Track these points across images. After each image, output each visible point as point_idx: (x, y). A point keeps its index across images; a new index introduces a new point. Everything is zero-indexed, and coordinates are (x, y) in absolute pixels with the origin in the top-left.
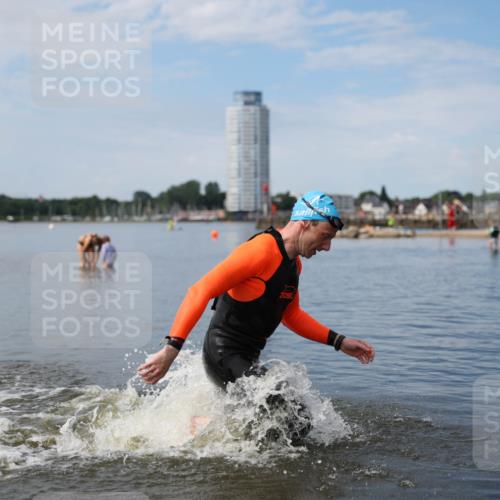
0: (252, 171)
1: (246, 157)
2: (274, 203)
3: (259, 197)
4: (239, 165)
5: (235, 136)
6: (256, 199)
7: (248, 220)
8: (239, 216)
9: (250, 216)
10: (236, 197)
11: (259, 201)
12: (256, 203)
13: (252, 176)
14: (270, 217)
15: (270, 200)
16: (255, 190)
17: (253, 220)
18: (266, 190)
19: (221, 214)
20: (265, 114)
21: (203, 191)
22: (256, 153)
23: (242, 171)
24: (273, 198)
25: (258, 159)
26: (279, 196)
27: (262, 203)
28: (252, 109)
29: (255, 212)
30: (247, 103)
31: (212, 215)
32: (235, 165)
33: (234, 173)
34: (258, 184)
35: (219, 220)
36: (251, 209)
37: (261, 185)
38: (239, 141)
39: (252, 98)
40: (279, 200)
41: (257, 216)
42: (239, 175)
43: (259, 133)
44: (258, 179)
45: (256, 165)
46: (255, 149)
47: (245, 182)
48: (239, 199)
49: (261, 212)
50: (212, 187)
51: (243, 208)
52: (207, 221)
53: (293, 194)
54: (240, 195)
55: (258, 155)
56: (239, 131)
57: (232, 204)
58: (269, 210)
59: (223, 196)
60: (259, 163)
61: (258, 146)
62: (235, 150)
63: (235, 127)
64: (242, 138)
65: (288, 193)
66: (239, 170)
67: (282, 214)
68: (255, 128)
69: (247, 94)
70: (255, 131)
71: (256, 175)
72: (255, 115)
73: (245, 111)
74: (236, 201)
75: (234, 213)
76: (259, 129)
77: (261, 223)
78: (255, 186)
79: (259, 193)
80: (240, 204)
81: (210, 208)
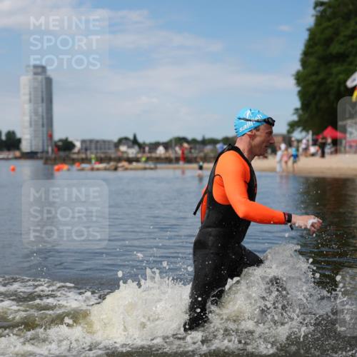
0: (41, 123)
1: (36, 113)
2: (57, 146)
3: (46, 141)
4: (31, 118)
5: (27, 98)
6: (43, 142)
7: (37, 158)
8: (31, 155)
9: (39, 155)
10: (29, 141)
11: (45, 144)
12: (43, 146)
13: (41, 126)
14: (53, 156)
15: (53, 143)
16: (43, 137)
17: (41, 158)
18: (51, 136)
19: (18, 153)
20: (49, 82)
21: (4, 138)
22: (43, 109)
23: (33, 123)
24: (56, 143)
25: (45, 115)
26: (61, 140)
27: (48, 146)
28: (40, 77)
29: (42, 152)
30: (35, 74)
31: (11, 155)
32: (27, 118)
33: (27, 124)
34: (45, 132)
35: (16, 158)
36: (40, 150)
37: (47, 133)
38: (30, 101)
39: (40, 70)
40: (60, 144)
41: (44, 155)
42: (31, 125)
43: (44, 96)
44: (45, 129)
45: (43, 118)
46: (42, 106)
47: (35, 131)
48: (31, 143)
49: (47, 152)
50: (11, 135)
51: (34, 149)
52: (7, 159)
53: (70, 139)
54: (31, 140)
55: (45, 110)
56: (30, 94)
57: (25, 147)
58: (52, 150)
59: (19, 141)
60: (45, 117)
61: (44, 105)
62: (27, 107)
63: (27, 91)
64: (32, 98)
65: (67, 139)
66: (31, 122)
67: (62, 154)
68: (42, 92)
69: (35, 67)
70: (42, 94)
71: (43, 126)
72: (42, 82)
73: (34, 79)
74: (29, 145)
75: (28, 153)
76: (44, 93)
77: (47, 161)
78: (43, 134)
79: (45, 138)
80: (31, 146)
81: (9, 149)
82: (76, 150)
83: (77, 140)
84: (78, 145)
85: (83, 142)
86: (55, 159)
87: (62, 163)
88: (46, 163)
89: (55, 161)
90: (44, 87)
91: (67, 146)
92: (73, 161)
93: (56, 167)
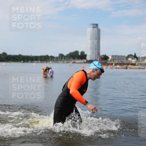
0: (95, 48)
1: (93, 44)
2: (101, 58)
3: (97, 56)
4: (91, 46)
5: (90, 37)
6: (96, 56)
11: (97, 57)
12: (96, 58)
13: (95, 49)
16: (96, 54)
18: (99, 54)
19: (85, 61)
20: (99, 31)
21: (80, 54)
23: (92, 48)
24: (101, 56)
25: (97, 44)
26: (103, 56)
27: (98, 58)
28: (95, 29)
29: (95, 60)
30: (93, 27)
31: (82, 61)
32: (89, 46)
33: (89, 49)
34: (97, 52)
35: (85, 63)
37: (97, 53)
38: (91, 39)
39: (95, 26)
40: (103, 57)
42: (91, 49)
43: (97, 37)
44: (97, 50)
45: (96, 46)
47: (92, 51)
48: (91, 56)
50: (83, 53)
52: (81, 63)
53: (107, 55)
54: (91, 55)
55: (97, 43)
56: (91, 36)
57: (88, 58)
58: (100, 60)
59: (86, 55)
60: (97, 46)
61: (97, 40)
62: (90, 42)
63: (90, 34)
65: (105, 55)
66: (91, 47)
67: (104, 61)
68: (96, 35)
69: (93, 24)
70: (96, 36)
71: (96, 49)
72: (96, 31)
73: (93, 30)
75: (89, 61)
76: (97, 35)
79: (97, 54)
80: (91, 58)
81: (82, 59)
82: (109, 60)
83: (110, 56)
84: (110, 57)
85: (113, 56)
90: (97, 33)
91: (106, 58)
92: (108, 64)
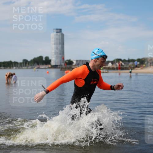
0: (59, 53)
1: (57, 49)
2: (66, 63)
3: (61, 61)
5: (54, 42)
6: (60, 61)
7: (58, 68)
8: (55, 67)
9: (59, 67)
10: (54, 61)
11: (61, 62)
12: (60, 63)
13: (59, 54)
14: (65, 67)
16: (60, 59)
17: (59, 68)
18: (63, 59)
19: (50, 66)
20: (63, 36)
21: (44, 59)
22: (60, 47)
23: (56, 53)
24: (65, 61)
25: (61, 49)
26: (67, 60)
27: (62, 63)
28: (59, 34)
29: (60, 65)
30: (57, 32)
31: (47, 66)
32: (54, 51)
33: (54, 53)
34: (61, 57)
35: (49, 68)
36: (59, 65)
37: (62, 57)
38: (55, 44)
39: (59, 31)
40: (67, 62)
41: (61, 67)
43: (61, 42)
44: (61, 55)
45: (60, 51)
46: (60, 46)
47: (57, 56)
48: (55, 61)
49: (62, 65)
50: (47, 58)
51: (56, 64)
52: (45, 68)
55: (61, 48)
56: (55, 41)
57: (53, 63)
58: (64, 65)
59: (50, 61)
61: (61, 45)
62: (54, 47)
63: (54, 40)
64: (56, 43)
65: (70, 60)
67: (68, 66)
69: (57, 29)
72: (60, 36)
73: (57, 34)
74: (54, 62)
76: (61, 40)
77: (62, 69)
78: (60, 58)
79: (61, 59)
81: (46, 64)
82: (74, 64)
83: (74, 60)
84: (75, 62)
85: (77, 61)
86: (65, 68)
87: (68, 70)
88: (61, 70)
89: (65, 69)
90: (61, 38)
91: (70, 63)
93: (66, 72)
